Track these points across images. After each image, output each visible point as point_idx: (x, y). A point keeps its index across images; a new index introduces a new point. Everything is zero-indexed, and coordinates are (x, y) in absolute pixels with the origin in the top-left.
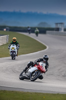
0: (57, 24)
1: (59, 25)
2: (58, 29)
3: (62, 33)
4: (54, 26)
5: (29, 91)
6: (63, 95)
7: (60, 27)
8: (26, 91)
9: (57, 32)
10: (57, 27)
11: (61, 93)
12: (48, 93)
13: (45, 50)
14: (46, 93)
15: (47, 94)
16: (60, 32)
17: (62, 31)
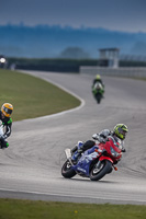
0: (103, 51)
1: (107, 53)
2: (105, 63)
3: (115, 70)
4: (96, 56)
6: (118, 206)
7: (111, 58)
8: (36, 199)
9: (103, 68)
10: (103, 58)
12: (85, 202)
13: (78, 108)
14: (79, 202)
15: (82, 205)
16: (109, 68)
17: (116, 66)
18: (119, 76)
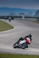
0: (20, 14)
1: (21, 14)
2: (21, 17)
3: (23, 19)
4: (18, 15)
5: (4, 53)
6: (24, 55)
7: (22, 16)
8: (2, 53)
9: (20, 18)
10: (20, 16)
11: (23, 54)
12: (15, 54)
16: (22, 18)
17: (24, 18)
18: (25, 21)
